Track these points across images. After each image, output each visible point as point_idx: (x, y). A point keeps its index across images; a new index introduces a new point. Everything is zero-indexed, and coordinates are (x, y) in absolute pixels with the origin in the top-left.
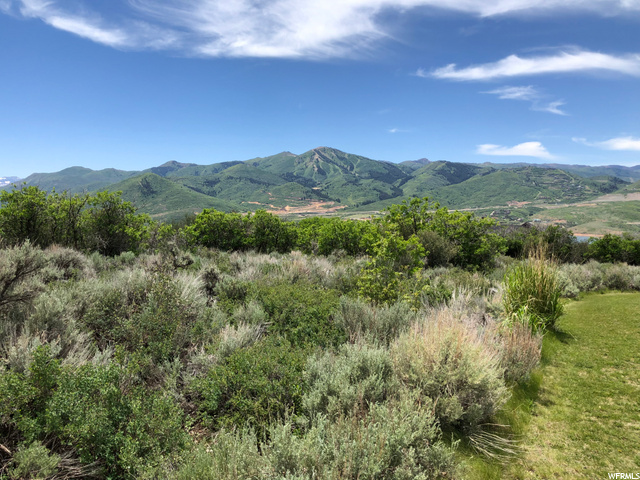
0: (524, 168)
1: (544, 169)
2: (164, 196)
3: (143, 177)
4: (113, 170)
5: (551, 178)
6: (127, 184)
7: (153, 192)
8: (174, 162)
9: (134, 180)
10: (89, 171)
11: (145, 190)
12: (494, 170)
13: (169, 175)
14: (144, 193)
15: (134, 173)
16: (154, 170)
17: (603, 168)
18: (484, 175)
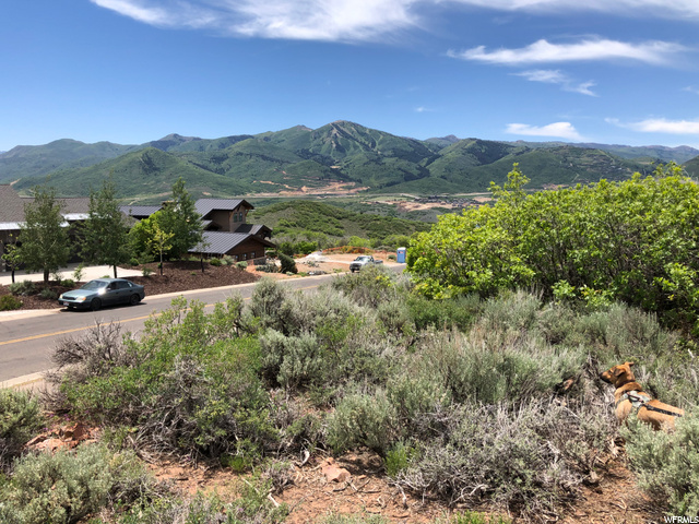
0: (561, 147)
1: (582, 150)
2: (167, 173)
3: (144, 152)
4: (107, 143)
5: (590, 159)
6: (126, 159)
7: (156, 169)
8: (176, 135)
9: (134, 156)
10: (80, 144)
11: (147, 167)
12: (528, 149)
13: (171, 149)
14: (145, 170)
15: (132, 147)
16: (154, 144)
17: (645, 148)
18: (518, 154)
